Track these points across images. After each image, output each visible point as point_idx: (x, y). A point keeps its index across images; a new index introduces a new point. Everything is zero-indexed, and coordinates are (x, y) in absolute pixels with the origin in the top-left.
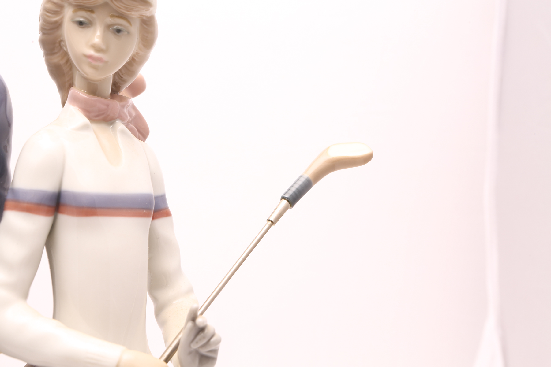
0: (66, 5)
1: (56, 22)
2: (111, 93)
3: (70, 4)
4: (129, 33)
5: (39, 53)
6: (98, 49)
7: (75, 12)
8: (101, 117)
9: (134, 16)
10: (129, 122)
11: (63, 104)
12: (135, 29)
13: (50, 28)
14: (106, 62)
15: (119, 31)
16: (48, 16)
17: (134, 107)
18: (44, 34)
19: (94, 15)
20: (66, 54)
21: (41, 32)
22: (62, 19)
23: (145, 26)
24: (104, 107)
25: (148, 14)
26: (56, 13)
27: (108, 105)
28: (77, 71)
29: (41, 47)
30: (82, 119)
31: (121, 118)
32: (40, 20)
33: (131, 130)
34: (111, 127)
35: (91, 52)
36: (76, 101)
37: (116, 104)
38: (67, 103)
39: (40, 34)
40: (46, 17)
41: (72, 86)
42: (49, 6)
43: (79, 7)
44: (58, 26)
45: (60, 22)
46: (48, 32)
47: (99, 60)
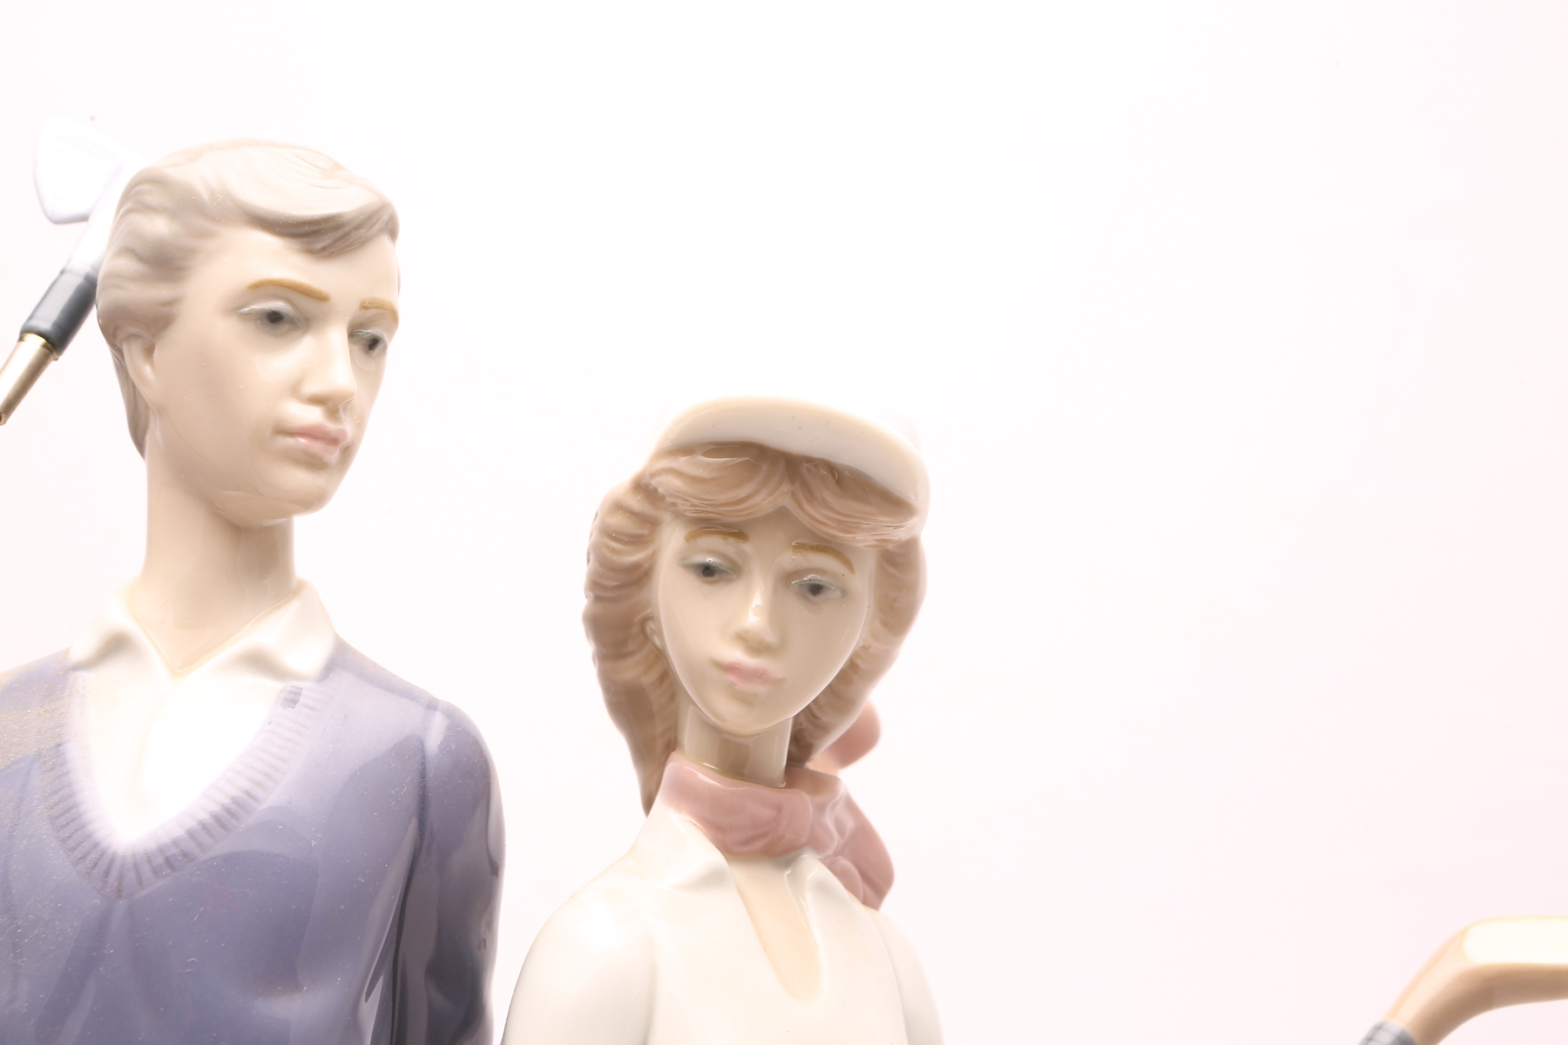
0: (667, 517)
1: (636, 567)
2: (787, 765)
3: (679, 515)
4: (845, 593)
5: (582, 652)
6: (755, 646)
7: (691, 537)
8: (759, 844)
9: (860, 545)
10: (836, 854)
11: (648, 804)
12: (863, 582)
13: (616, 583)
14: (778, 683)
15: (816, 589)
16: (614, 551)
17: (851, 806)
18: (598, 599)
19: (747, 547)
20: (660, 655)
21: (591, 594)
22: (653, 557)
23: (892, 570)
24: (766, 813)
25: (901, 534)
26: (636, 541)
27: (779, 809)
28: (691, 707)
29: (587, 635)
30: (704, 853)
31: (816, 843)
32: (589, 561)
33: (842, 875)
34: (788, 872)
35: (737, 655)
36: (687, 795)
37: (801, 800)
38: (659, 802)
39: (587, 597)
40: (607, 553)
41: (673, 750)
42: (619, 521)
43: (705, 524)
44: (639, 576)
45: (647, 566)
46: (611, 594)
47: (758, 675)
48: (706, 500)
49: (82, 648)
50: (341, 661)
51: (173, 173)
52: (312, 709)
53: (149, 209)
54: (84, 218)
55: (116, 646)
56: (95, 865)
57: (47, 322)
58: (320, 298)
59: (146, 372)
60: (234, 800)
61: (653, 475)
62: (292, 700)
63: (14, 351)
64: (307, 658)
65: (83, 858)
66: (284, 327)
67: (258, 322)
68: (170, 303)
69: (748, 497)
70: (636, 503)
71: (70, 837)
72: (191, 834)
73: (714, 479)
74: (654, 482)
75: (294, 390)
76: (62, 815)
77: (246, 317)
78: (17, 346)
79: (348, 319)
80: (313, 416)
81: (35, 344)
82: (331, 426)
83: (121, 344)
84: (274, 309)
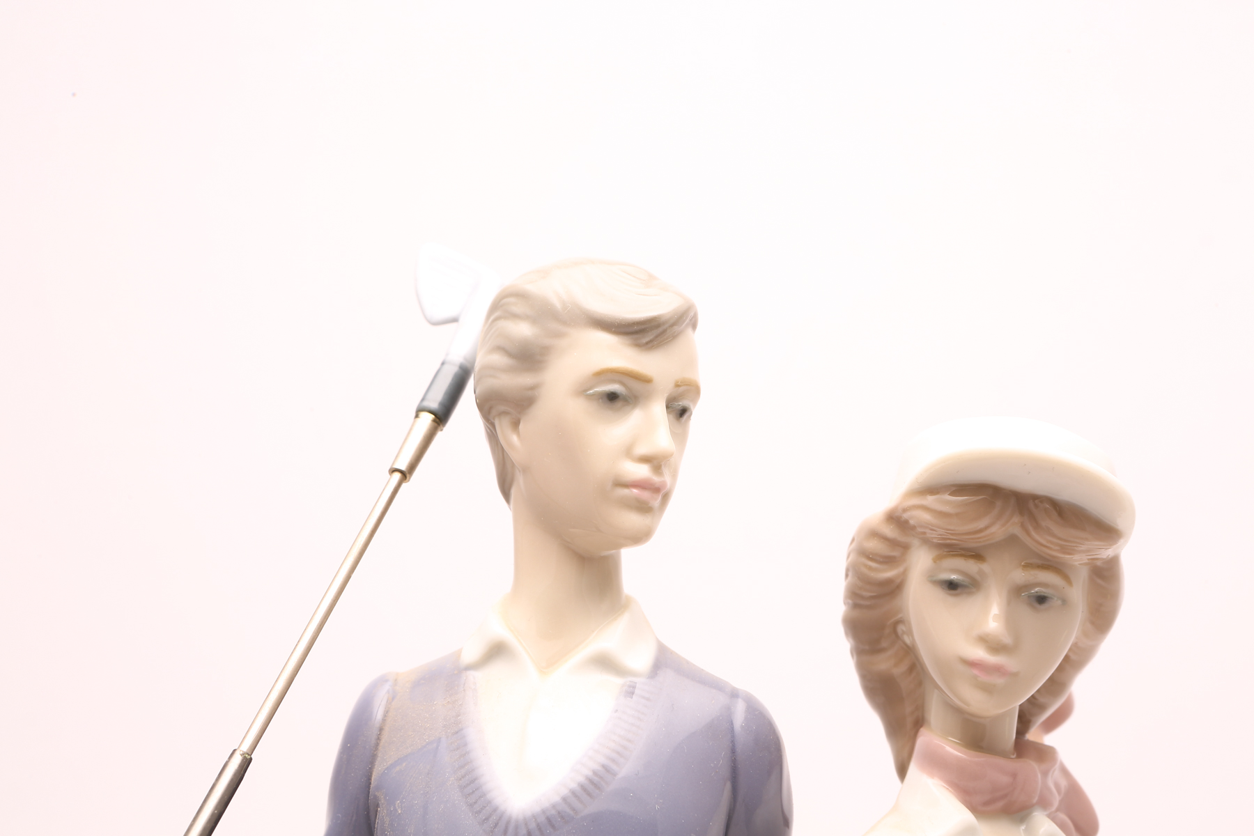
0: (915, 542)
1: (889, 582)
2: (1016, 738)
3: (926, 541)
4: (1065, 601)
5: (841, 648)
6: (995, 646)
7: (937, 559)
8: (1000, 804)
9: (1076, 563)
10: (1058, 810)
11: (902, 771)
12: (1078, 594)
13: (875, 594)
14: (1015, 675)
15: (1041, 599)
16: (870, 568)
18: (856, 606)
19: (985, 567)
20: (909, 652)
21: (850, 601)
22: (905, 573)
23: (1099, 581)
24: (1004, 780)
25: (1108, 553)
26: (889, 561)
27: (1014, 776)
28: (936, 691)
29: (846, 634)
31: (1044, 803)
32: (847, 575)
33: (1062, 826)
34: (1023, 827)
35: (979, 653)
36: (937, 764)
37: (1030, 766)
38: (913, 769)
39: (845, 604)
40: (865, 570)
41: (921, 726)
42: (874, 545)
43: (949, 548)
44: (892, 589)
45: (898, 581)
46: (868, 603)
47: (997, 670)
48: (952, 530)
49: (471, 653)
50: (664, 661)
51: (533, 288)
52: (648, 699)
53: (515, 316)
54: (455, 320)
55: (497, 651)
56: (496, 825)
57: (435, 402)
58: (646, 380)
59: (513, 441)
60: (595, 773)
61: (905, 510)
62: (630, 692)
63: (413, 425)
64: (640, 659)
65: (487, 819)
66: (619, 404)
67: (600, 400)
68: (533, 388)
69: (986, 528)
70: (889, 531)
71: (475, 803)
72: (564, 799)
73: (957, 515)
74: (906, 516)
75: (628, 452)
76: (468, 785)
77: (591, 397)
78: (414, 422)
79: (666, 395)
80: (642, 471)
81: (427, 419)
82: (656, 479)
83: (494, 419)
84: (612, 391)
